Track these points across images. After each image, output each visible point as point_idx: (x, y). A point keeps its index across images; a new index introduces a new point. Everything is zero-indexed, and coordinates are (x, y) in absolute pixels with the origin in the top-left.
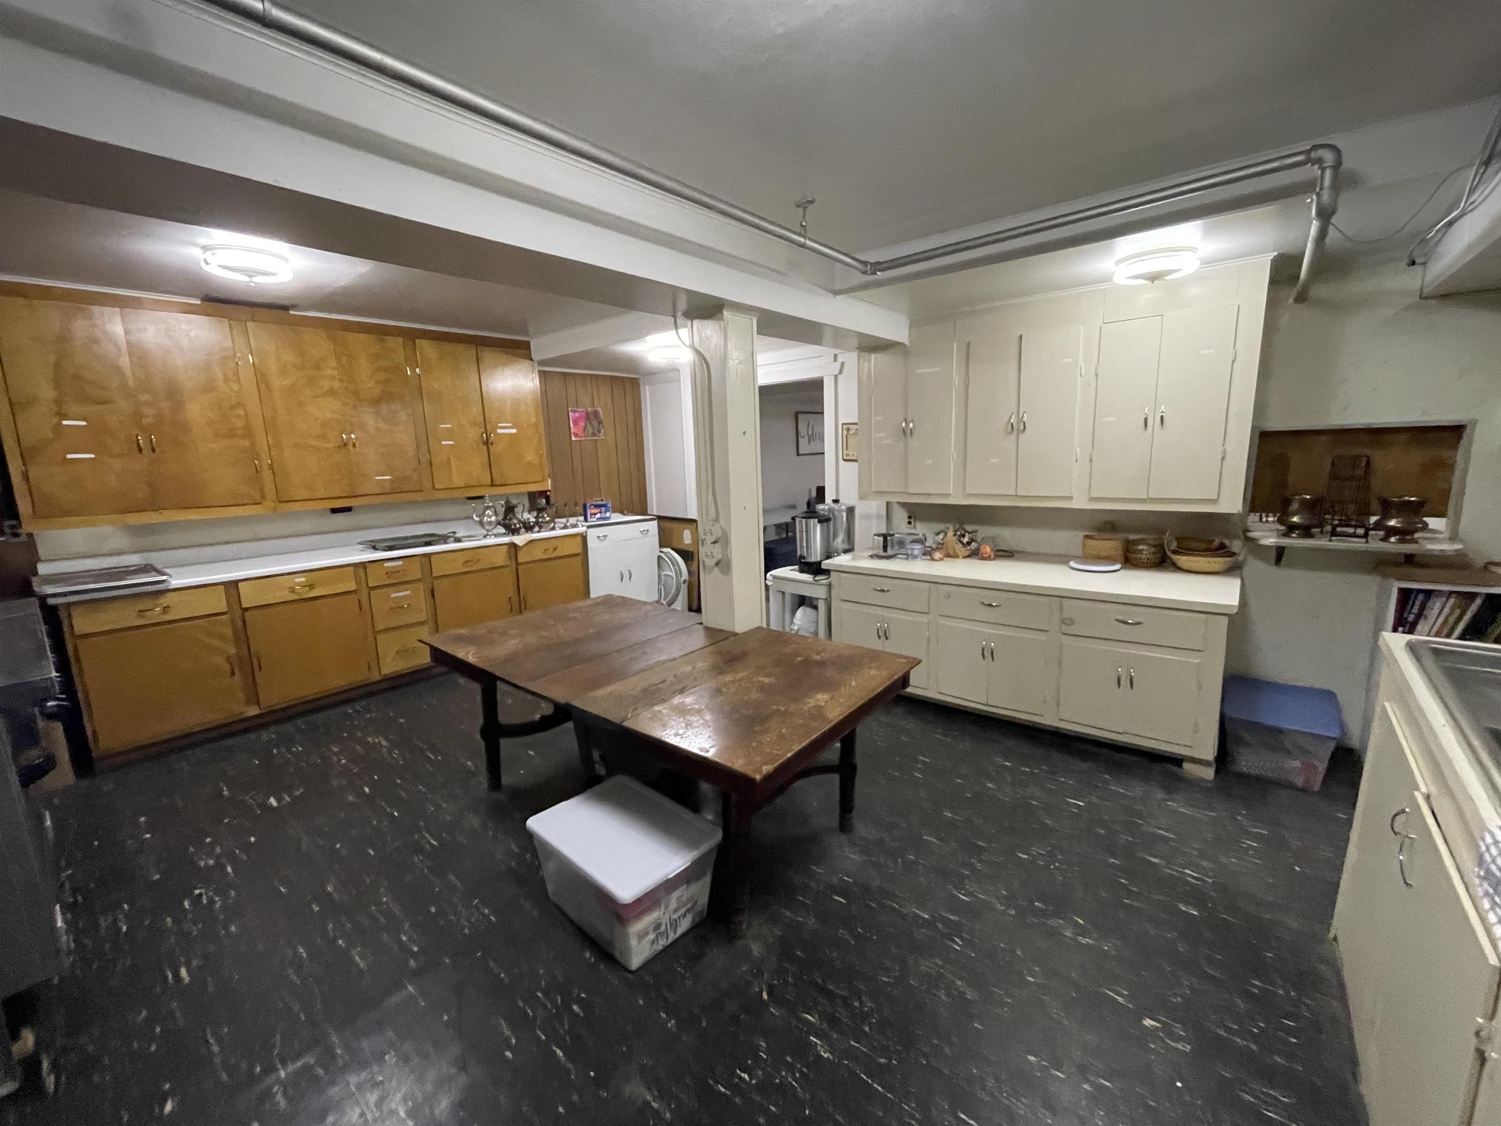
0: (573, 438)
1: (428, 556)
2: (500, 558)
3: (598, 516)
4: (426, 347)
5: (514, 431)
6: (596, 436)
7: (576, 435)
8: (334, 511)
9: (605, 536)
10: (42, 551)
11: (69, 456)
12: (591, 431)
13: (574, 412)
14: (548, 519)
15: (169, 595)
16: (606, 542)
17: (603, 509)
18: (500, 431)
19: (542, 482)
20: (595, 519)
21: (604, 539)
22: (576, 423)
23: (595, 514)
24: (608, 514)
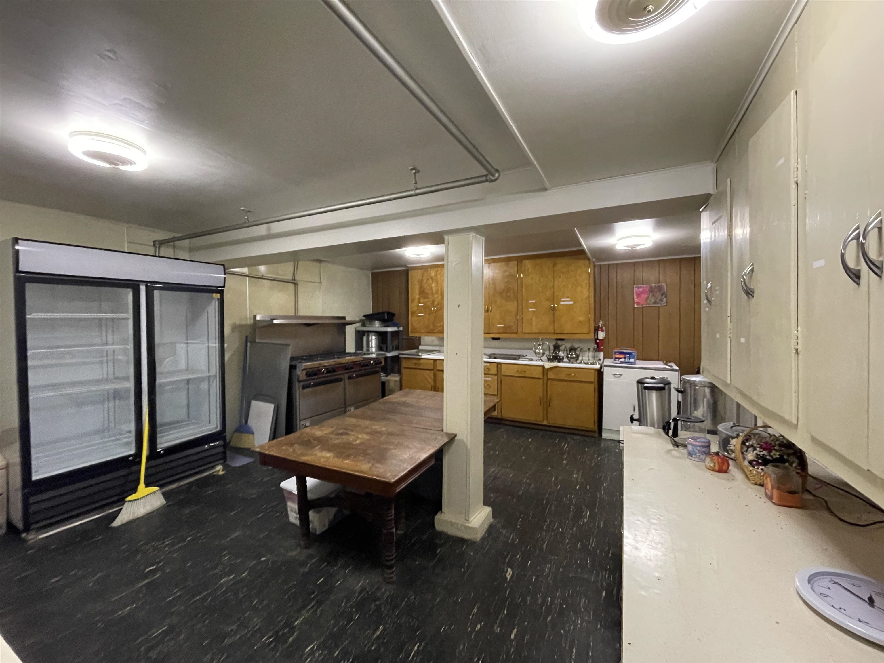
0: (636, 306)
1: (500, 364)
2: (538, 374)
3: (623, 360)
4: (528, 264)
5: (572, 303)
6: (658, 304)
7: (638, 303)
8: (494, 339)
9: (621, 375)
10: (422, 342)
11: (419, 315)
12: (653, 300)
13: (638, 288)
14: (574, 356)
15: (422, 360)
16: (621, 379)
17: (627, 356)
18: (562, 303)
19: (589, 333)
20: (619, 362)
21: (619, 377)
22: (638, 295)
23: (620, 358)
24: (632, 360)
